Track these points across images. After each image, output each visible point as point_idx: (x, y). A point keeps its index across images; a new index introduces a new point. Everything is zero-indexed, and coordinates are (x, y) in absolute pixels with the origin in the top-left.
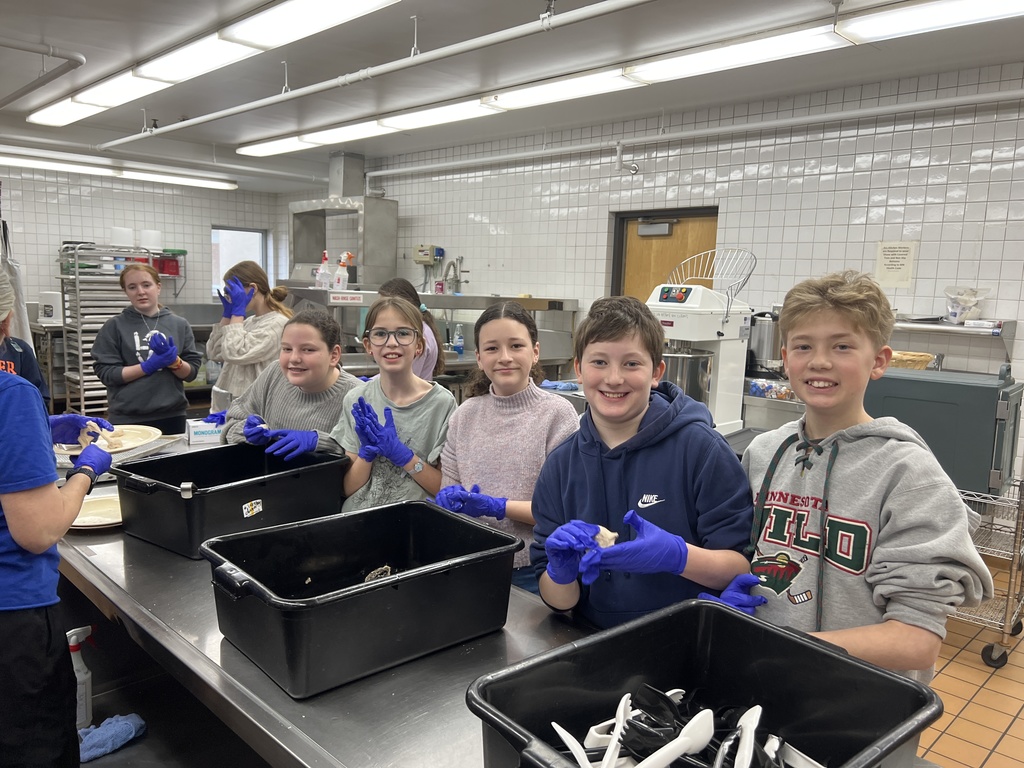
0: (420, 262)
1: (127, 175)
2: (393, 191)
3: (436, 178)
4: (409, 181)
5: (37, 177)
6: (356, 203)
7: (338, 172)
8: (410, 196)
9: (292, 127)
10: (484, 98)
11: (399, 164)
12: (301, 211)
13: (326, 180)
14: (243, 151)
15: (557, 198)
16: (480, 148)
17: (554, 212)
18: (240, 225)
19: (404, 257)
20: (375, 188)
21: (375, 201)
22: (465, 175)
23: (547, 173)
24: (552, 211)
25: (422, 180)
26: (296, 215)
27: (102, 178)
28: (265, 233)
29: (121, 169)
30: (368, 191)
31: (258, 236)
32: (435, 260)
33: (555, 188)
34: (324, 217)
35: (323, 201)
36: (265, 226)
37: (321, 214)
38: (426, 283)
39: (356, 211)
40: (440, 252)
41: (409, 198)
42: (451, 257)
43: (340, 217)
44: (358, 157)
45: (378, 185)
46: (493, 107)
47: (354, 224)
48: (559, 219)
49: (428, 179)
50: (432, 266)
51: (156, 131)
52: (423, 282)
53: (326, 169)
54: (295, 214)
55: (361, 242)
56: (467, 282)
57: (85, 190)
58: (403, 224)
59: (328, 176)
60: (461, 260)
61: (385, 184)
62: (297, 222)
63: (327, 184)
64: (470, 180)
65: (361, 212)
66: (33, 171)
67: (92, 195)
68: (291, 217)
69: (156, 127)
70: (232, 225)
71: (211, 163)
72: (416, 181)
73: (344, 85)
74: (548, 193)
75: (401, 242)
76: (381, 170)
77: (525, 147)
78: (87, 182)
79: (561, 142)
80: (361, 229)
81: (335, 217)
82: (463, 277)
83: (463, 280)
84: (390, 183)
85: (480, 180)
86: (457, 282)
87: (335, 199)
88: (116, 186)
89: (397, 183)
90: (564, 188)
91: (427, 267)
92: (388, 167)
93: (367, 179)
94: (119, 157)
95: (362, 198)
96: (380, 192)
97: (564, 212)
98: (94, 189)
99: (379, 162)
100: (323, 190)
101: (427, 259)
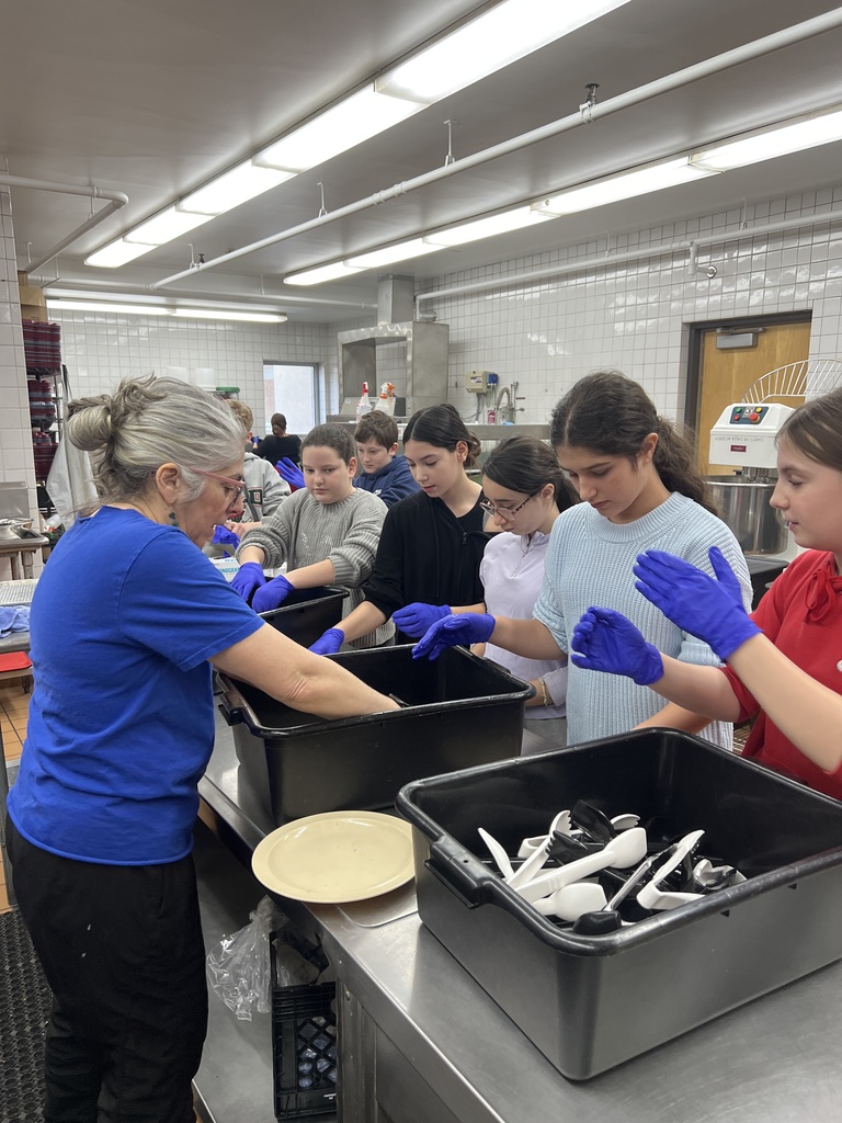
0: (473, 391)
1: (180, 313)
2: (444, 314)
3: (490, 297)
4: (462, 302)
5: (98, 320)
6: (404, 329)
7: (387, 297)
8: (463, 318)
9: (337, 252)
10: (535, 204)
11: (451, 284)
12: (350, 341)
13: (375, 306)
14: (291, 281)
15: (623, 310)
16: (537, 260)
17: (619, 327)
18: (292, 359)
19: (456, 386)
20: (426, 312)
21: (424, 326)
22: (521, 291)
23: (610, 284)
24: (617, 325)
25: (475, 300)
26: (345, 346)
27: (158, 318)
28: (316, 366)
29: (174, 307)
30: (419, 316)
31: (310, 369)
32: (488, 387)
33: (620, 300)
34: (374, 347)
35: (372, 329)
36: (316, 360)
37: (371, 343)
38: (479, 413)
39: (404, 339)
40: (494, 378)
41: (461, 320)
42: (505, 383)
43: (391, 345)
44: (411, 281)
45: (429, 308)
46: (545, 213)
47: (405, 350)
48: (625, 334)
49: (481, 298)
50: (485, 394)
51: (202, 266)
52: (475, 412)
53: (375, 295)
54: (344, 345)
55: (410, 371)
56: (522, 410)
57: (143, 331)
58: (455, 349)
59: (376, 302)
60: (516, 386)
61: (436, 307)
62: (346, 353)
63: (376, 310)
64: (527, 297)
65: (410, 339)
66: (94, 314)
67: (149, 335)
68: (340, 348)
69: (203, 262)
70: (283, 359)
71: (260, 296)
72: (469, 301)
73: (379, 203)
74: (613, 305)
75: (453, 370)
76: (432, 291)
77: (587, 255)
78: (144, 322)
79: (627, 247)
80: (409, 358)
81: (386, 346)
82: (518, 405)
83: (518, 408)
84: (442, 306)
85: (537, 295)
86: (511, 410)
87: (384, 327)
88: (171, 325)
89: (448, 304)
90: (631, 300)
91: (480, 395)
92: (439, 287)
93: (418, 302)
94: (172, 295)
95: (411, 323)
96: (431, 316)
97: (630, 326)
98: (151, 329)
99: (430, 283)
100: (370, 318)
101: (479, 386)
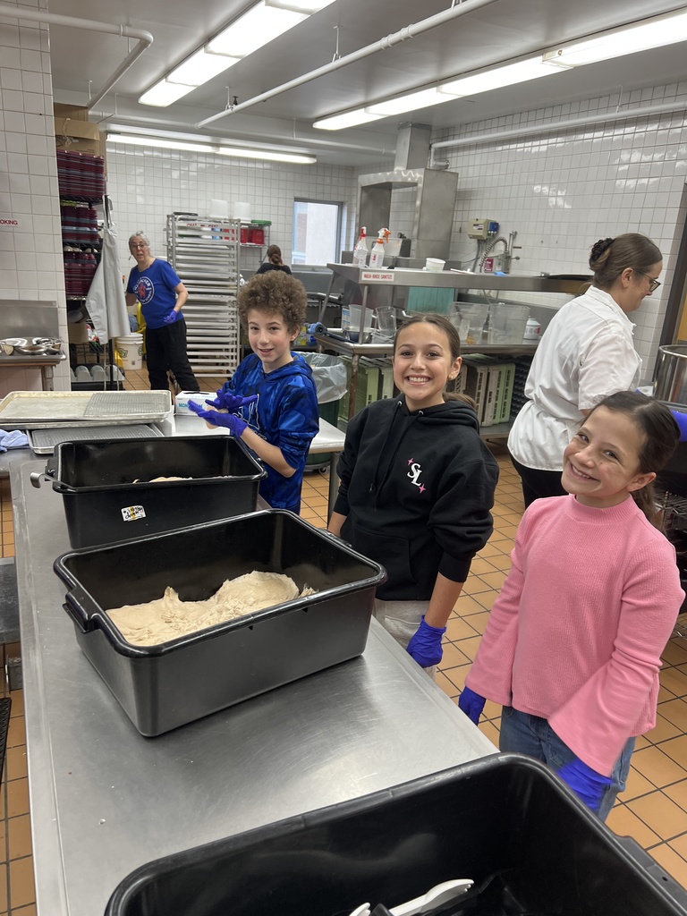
0: (474, 237)
1: (223, 151)
2: (457, 163)
3: (500, 148)
4: (473, 152)
5: (155, 154)
6: (417, 175)
7: (405, 144)
8: (471, 167)
9: (360, 99)
10: (548, 54)
11: (465, 134)
12: (368, 184)
13: (394, 152)
14: (319, 125)
15: (626, 167)
16: (548, 114)
17: (621, 183)
18: (319, 197)
19: (460, 231)
20: (440, 160)
21: (435, 173)
22: (530, 144)
23: (617, 140)
24: (618, 182)
25: (486, 150)
26: (364, 188)
27: (206, 155)
28: (341, 205)
29: (218, 145)
30: (432, 163)
31: (335, 207)
32: (489, 234)
33: (625, 156)
34: (390, 190)
35: (388, 173)
36: (340, 199)
37: (388, 187)
38: (477, 258)
39: (415, 184)
40: (495, 227)
41: (471, 169)
42: (504, 233)
43: (406, 190)
44: (425, 127)
45: (443, 156)
46: (559, 64)
47: (415, 194)
48: (625, 191)
49: (491, 149)
50: (485, 241)
51: (236, 108)
52: (474, 257)
53: (394, 141)
54: (362, 187)
55: (417, 216)
56: (518, 258)
57: (193, 167)
58: (462, 197)
59: (395, 149)
60: (514, 235)
61: (449, 155)
62: (364, 195)
63: (394, 156)
64: (535, 150)
65: (420, 185)
66: (152, 149)
67: (198, 170)
68: (360, 190)
69: (236, 104)
70: (311, 197)
71: (291, 138)
72: (479, 151)
73: (387, 47)
74: (617, 161)
75: (458, 217)
76: (447, 140)
77: (598, 110)
78: (195, 158)
79: (640, 103)
80: (418, 203)
81: (401, 190)
82: (515, 253)
83: (514, 256)
84: (455, 154)
85: (544, 149)
86: (507, 258)
87: (400, 172)
88: (218, 161)
89: (461, 153)
90: (636, 157)
91: (481, 241)
92: (454, 137)
93: (433, 150)
94: (217, 134)
95: (423, 170)
96: (444, 164)
97: (632, 183)
98: (200, 165)
99: (446, 133)
100: (388, 164)
101: (480, 233)
